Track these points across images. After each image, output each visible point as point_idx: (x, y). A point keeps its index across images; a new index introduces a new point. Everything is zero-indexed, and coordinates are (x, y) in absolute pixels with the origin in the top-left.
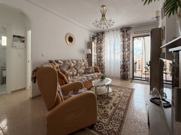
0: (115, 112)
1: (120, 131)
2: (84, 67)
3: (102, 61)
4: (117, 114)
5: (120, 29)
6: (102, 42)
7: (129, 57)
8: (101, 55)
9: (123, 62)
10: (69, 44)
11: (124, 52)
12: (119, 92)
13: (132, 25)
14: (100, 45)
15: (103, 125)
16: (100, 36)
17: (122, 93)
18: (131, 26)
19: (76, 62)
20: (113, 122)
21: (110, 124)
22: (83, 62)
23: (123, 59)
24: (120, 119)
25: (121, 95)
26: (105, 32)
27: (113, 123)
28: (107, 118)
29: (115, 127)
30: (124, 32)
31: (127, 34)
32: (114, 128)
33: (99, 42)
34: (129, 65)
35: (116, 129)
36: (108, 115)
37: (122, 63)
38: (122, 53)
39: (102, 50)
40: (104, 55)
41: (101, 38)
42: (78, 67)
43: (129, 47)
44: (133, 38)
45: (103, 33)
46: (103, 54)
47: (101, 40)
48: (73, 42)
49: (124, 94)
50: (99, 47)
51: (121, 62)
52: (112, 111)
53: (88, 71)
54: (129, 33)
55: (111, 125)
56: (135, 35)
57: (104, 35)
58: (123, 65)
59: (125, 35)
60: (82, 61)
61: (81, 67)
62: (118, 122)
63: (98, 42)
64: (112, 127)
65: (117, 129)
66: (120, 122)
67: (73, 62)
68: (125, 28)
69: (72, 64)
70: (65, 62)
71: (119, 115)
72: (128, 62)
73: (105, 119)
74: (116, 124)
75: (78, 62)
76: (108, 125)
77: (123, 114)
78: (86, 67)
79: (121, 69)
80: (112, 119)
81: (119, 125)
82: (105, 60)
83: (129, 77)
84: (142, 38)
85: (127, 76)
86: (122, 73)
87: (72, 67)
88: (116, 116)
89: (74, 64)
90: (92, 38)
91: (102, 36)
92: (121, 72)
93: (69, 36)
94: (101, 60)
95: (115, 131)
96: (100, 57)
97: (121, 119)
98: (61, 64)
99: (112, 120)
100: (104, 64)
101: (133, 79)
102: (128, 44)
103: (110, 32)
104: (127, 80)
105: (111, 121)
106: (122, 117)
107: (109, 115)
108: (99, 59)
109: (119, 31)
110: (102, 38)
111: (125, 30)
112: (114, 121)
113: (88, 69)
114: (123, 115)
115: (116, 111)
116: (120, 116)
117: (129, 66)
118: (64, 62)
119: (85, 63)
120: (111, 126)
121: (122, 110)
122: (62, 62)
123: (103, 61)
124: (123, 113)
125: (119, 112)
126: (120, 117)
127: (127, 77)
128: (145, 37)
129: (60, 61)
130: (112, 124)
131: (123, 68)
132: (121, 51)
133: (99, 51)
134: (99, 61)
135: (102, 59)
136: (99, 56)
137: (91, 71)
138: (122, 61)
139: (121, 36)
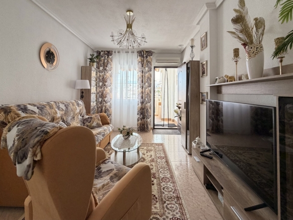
0: (162, 188)
1: (184, 213)
2: (80, 117)
3: (106, 103)
4: (165, 189)
5: (138, 52)
6: (107, 69)
7: (150, 97)
8: (104, 92)
9: (142, 103)
10: (46, 67)
11: (142, 88)
12: (147, 152)
13: (153, 49)
14: (103, 73)
15: (159, 217)
16: (103, 58)
17: (152, 153)
18: (153, 51)
19: (64, 108)
20: (168, 204)
21: (166, 209)
22: (77, 106)
23: (142, 100)
24: (173, 196)
25: (153, 157)
26: (113, 53)
27: (169, 206)
28: (157, 202)
29: (174, 211)
30: (143, 57)
31: (148, 62)
32: (175, 213)
33: (101, 68)
34: (150, 108)
35: (177, 213)
36: (155, 196)
37: (140, 104)
38: (140, 90)
39: (106, 84)
40: (111, 92)
41: (106, 61)
42: (70, 118)
43: (150, 80)
44: (155, 67)
45: (109, 53)
46: (108, 90)
47: (105, 65)
48: (54, 64)
49: (156, 155)
50: (101, 78)
51: (138, 104)
52: (156, 188)
53: (89, 124)
54: (150, 60)
55: (167, 211)
56: (157, 64)
57: (110, 57)
58: (141, 109)
59: (145, 61)
60: (75, 104)
61: (74, 117)
62: (174, 202)
63: (99, 68)
64: (171, 213)
65: (179, 213)
66: (176, 200)
67: (59, 108)
68: (145, 52)
69: (58, 111)
70: (43, 108)
71: (169, 190)
72: (149, 104)
73: (155, 206)
74: (173, 206)
75: (69, 108)
76: (164, 214)
77: (173, 186)
78: (83, 117)
79: (138, 114)
80: (164, 200)
81: (177, 205)
82: (113, 102)
83: (149, 126)
84: (164, 69)
85: (147, 125)
86: (140, 122)
87: (59, 118)
88: (166, 193)
89: (61, 112)
90: (90, 59)
91: (107, 57)
92: (138, 120)
93: (48, 49)
94: (104, 101)
95: (178, 217)
96: (102, 96)
97: (175, 195)
98: (35, 113)
99: (165, 202)
100: (110, 107)
101: (154, 128)
102: (149, 76)
103: (121, 53)
104: (146, 132)
105: (165, 205)
106: (173, 191)
107: (157, 196)
108: (100, 100)
109: (136, 54)
110: (108, 61)
111: (145, 55)
112: (169, 202)
113: (90, 120)
114: (173, 188)
115: (162, 184)
116: (171, 191)
117: (149, 110)
118: (41, 108)
119: (81, 108)
120: (169, 213)
121: (168, 180)
122: (35, 109)
123: (109, 104)
124: (171, 184)
125: (165, 185)
126: (172, 193)
127: (147, 127)
128: (168, 69)
129: (30, 107)
130: (168, 209)
131: (141, 114)
132: (139, 86)
133: (101, 84)
134: (101, 103)
135: (106, 99)
136: (100, 94)
137: (94, 124)
138: (140, 102)
139: (139, 62)
